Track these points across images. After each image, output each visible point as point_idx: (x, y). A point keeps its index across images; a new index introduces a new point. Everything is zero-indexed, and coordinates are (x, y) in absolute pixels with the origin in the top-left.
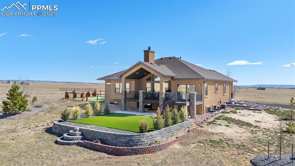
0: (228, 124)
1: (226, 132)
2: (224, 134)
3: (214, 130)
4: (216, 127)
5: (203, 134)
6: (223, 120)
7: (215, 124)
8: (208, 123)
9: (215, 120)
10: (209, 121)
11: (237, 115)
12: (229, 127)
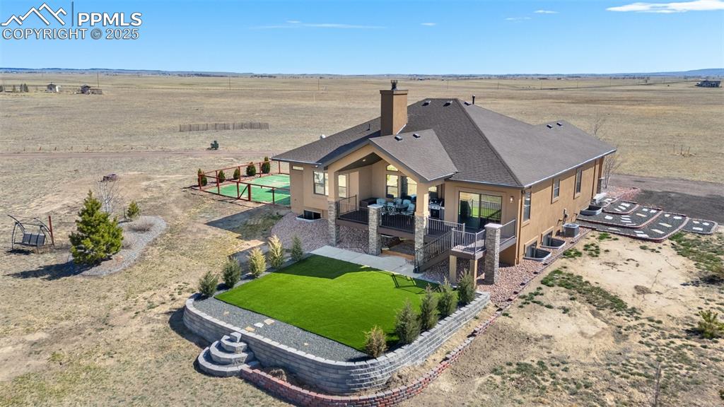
0: (569, 304)
1: (558, 334)
2: (552, 339)
3: (532, 325)
4: (540, 316)
5: (505, 343)
6: (559, 285)
7: (538, 303)
8: (524, 300)
9: (540, 288)
10: (526, 291)
11: (600, 261)
12: (569, 315)
